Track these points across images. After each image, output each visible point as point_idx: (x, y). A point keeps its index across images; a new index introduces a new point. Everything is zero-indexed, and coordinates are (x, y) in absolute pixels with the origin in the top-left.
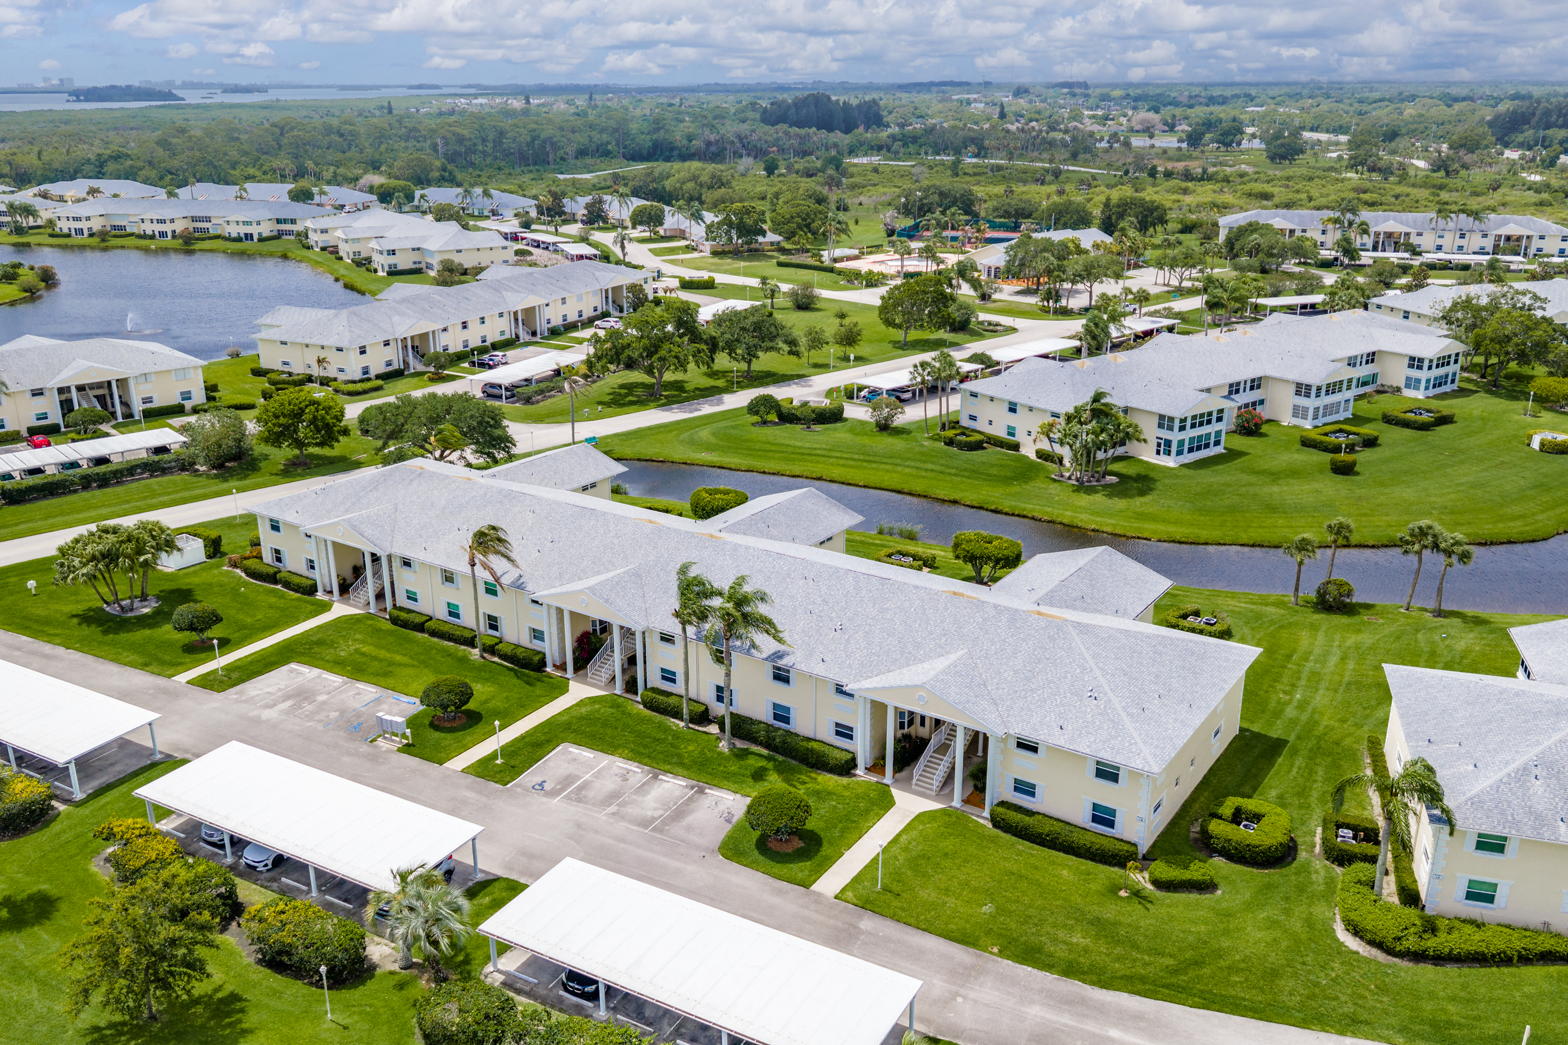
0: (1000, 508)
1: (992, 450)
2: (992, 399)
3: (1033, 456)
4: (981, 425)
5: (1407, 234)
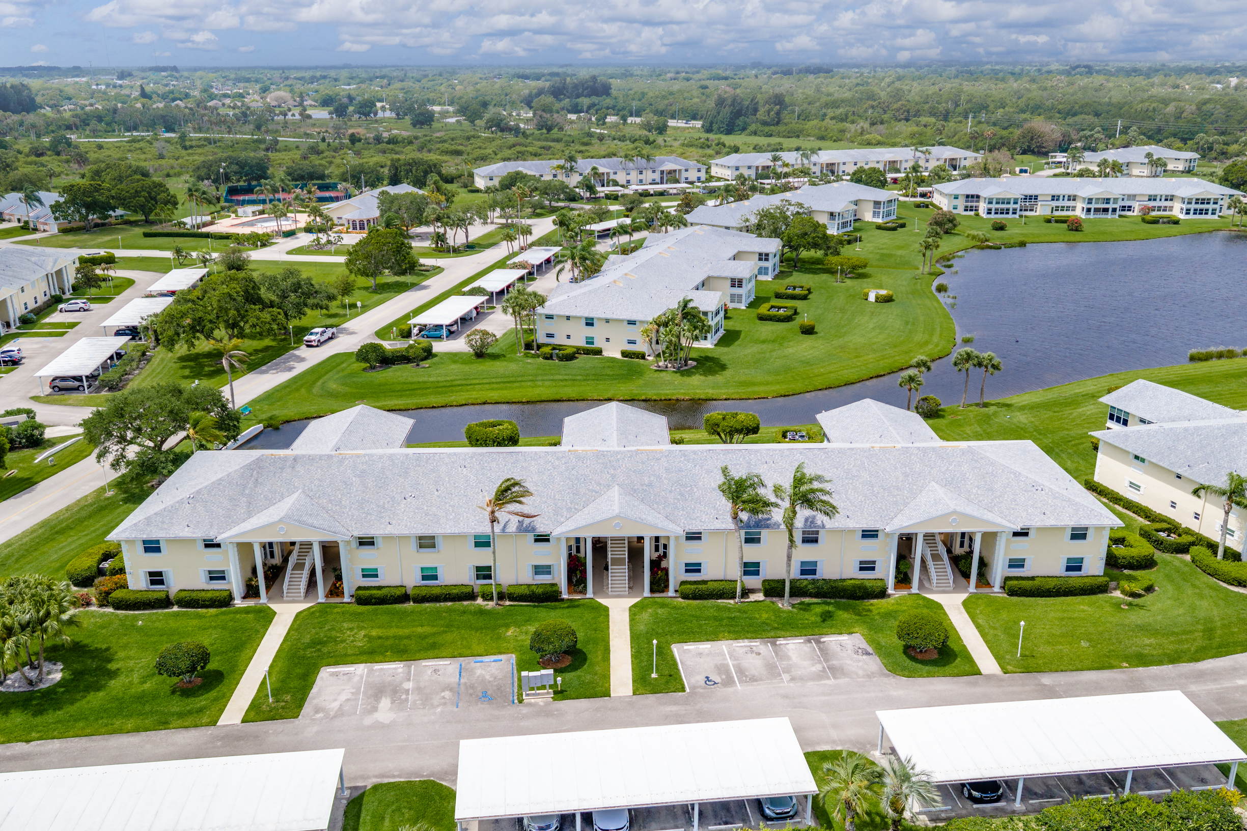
0: (649, 397)
1: (582, 358)
2: (568, 318)
3: (618, 356)
4: (560, 340)
5: (608, 174)
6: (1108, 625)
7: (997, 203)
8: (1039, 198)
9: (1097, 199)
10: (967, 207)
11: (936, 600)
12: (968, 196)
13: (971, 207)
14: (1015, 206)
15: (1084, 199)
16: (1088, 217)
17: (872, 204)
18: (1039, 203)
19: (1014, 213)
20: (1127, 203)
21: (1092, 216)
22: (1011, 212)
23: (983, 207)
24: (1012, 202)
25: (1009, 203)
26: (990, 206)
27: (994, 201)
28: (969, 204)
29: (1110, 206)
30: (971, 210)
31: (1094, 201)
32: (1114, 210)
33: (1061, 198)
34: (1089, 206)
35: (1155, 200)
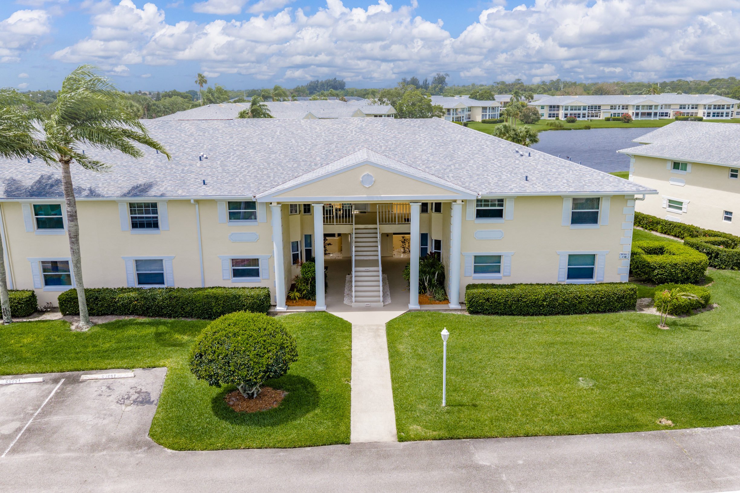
6: (633, 353)
7: (572, 110)
8: (602, 108)
9: (643, 106)
10: (550, 114)
11: (337, 316)
12: (551, 107)
13: (554, 114)
14: (584, 112)
15: (633, 106)
16: (637, 119)
17: (481, 110)
18: (602, 111)
19: (584, 117)
20: (664, 111)
21: (639, 118)
22: (581, 116)
23: (561, 113)
24: (582, 108)
25: (579, 109)
26: (566, 112)
27: (569, 109)
28: (552, 112)
29: (653, 111)
30: (554, 117)
31: (640, 107)
32: (656, 114)
33: (617, 107)
34: (637, 111)
35: (684, 108)
